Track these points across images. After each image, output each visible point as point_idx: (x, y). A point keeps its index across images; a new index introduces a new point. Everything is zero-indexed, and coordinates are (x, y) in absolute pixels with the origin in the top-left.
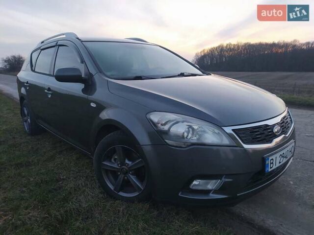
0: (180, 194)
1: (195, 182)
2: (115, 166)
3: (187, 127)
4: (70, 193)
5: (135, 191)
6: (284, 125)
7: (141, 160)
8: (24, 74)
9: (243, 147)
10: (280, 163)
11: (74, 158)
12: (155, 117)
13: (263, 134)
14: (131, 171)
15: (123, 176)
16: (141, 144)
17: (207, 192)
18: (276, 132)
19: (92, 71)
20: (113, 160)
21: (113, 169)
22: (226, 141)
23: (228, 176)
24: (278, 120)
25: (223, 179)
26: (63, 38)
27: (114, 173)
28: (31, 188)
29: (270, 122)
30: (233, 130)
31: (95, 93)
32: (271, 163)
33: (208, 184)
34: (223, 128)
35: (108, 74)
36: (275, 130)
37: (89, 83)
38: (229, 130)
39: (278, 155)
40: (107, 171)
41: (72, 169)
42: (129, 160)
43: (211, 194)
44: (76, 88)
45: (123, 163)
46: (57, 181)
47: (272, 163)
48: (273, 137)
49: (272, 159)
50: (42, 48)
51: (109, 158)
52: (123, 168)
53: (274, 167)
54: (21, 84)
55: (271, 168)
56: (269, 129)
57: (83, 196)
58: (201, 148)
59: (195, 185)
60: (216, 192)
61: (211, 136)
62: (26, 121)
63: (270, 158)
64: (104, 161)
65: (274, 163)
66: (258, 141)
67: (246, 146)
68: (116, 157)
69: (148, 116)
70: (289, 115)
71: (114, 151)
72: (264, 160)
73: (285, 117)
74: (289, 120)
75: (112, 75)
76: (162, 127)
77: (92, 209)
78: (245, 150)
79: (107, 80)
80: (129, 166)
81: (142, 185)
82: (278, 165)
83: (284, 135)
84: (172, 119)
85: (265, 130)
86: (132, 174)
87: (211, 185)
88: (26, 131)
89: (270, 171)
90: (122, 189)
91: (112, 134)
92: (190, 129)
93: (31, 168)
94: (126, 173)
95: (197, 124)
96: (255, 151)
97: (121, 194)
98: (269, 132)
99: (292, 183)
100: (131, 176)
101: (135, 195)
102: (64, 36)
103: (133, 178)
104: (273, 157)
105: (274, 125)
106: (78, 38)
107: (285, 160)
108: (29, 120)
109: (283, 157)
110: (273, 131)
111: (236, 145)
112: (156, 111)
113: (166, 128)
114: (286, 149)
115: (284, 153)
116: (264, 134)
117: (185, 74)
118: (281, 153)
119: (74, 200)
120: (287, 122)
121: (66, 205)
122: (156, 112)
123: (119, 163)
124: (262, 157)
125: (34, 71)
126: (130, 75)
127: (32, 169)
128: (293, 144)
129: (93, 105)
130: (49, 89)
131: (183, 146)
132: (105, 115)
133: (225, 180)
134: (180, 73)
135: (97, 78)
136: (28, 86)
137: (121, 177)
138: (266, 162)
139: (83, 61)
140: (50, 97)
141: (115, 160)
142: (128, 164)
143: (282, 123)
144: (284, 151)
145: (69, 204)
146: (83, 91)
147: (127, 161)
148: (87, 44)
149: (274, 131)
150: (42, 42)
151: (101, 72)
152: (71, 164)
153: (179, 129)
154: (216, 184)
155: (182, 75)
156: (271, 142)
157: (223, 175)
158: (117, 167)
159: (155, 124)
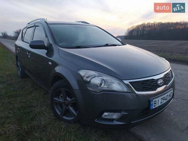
0: (96, 121)
1: (106, 114)
3: (101, 80)
4: (37, 115)
5: (72, 116)
6: (166, 79)
7: (74, 98)
8: (19, 43)
9: (135, 93)
10: (161, 103)
11: (42, 94)
12: (82, 73)
13: (150, 85)
14: (70, 104)
16: (74, 89)
17: (113, 120)
18: (160, 84)
19: (51, 42)
20: (60, 97)
21: (60, 103)
23: (125, 111)
24: (162, 75)
25: (122, 112)
28: (15, 111)
29: (155, 78)
31: (54, 56)
32: (154, 104)
33: (113, 115)
35: (60, 44)
36: (159, 82)
37: (50, 50)
38: (127, 82)
39: (160, 98)
40: (56, 104)
41: (40, 100)
42: (69, 98)
43: (115, 122)
45: (65, 99)
46: (30, 107)
47: (156, 103)
48: (157, 87)
49: (156, 101)
50: (27, 27)
51: (58, 96)
52: (65, 102)
53: (157, 106)
55: (154, 106)
56: (155, 81)
57: (43, 117)
60: (117, 120)
61: (116, 86)
63: (154, 100)
64: (55, 98)
65: (157, 103)
66: (146, 89)
67: (137, 92)
68: (62, 95)
69: (78, 72)
70: (171, 72)
71: (60, 92)
72: (149, 102)
73: (167, 73)
74: (171, 75)
75: (63, 45)
77: (47, 125)
78: (137, 95)
79: (59, 49)
81: (76, 112)
82: (160, 104)
83: (165, 86)
84: (92, 75)
85: (151, 82)
86: (71, 106)
87: (115, 116)
88: (19, 76)
89: (154, 109)
90: (65, 114)
91: (59, 81)
92: (103, 81)
93: (17, 98)
94: (67, 105)
95: (106, 78)
96: (143, 95)
97: (65, 117)
98: (155, 83)
99: (172, 114)
100: (69, 107)
101: (72, 119)
102: (39, 20)
103: (71, 109)
104: (157, 100)
105: (158, 79)
106: (46, 22)
107: (165, 101)
108: (20, 69)
109: (164, 99)
111: (131, 92)
113: (88, 80)
114: (166, 95)
115: (164, 97)
116: (152, 85)
117: (109, 45)
118: (162, 97)
119: (38, 119)
120: (169, 77)
121: (33, 122)
122: (83, 70)
123: (63, 99)
124: (148, 99)
125: (23, 41)
127: (18, 99)
128: (172, 91)
129: (50, 63)
130: (29, 52)
131: (98, 92)
132: (58, 69)
133: (124, 113)
134: (105, 44)
135: (55, 47)
136: (20, 50)
137: (64, 107)
138: (150, 103)
139: (46, 37)
140: (29, 56)
141: (61, 97)
142: (68, 100)
143: (164, 78)
144: (165, 96)
145: (34, 122)
146: (47, 54)
147: (68, 98)
148: (51, 26)
149: (158, 83)
150: (29, 23)
151: (56, 43)
152: (41, 97)
153: (96, 81)
154: (118, 115)
155: (107, 45)
156: (155, 90)
157: (122, 110)
158: (62, 101)
159: (82, 77)
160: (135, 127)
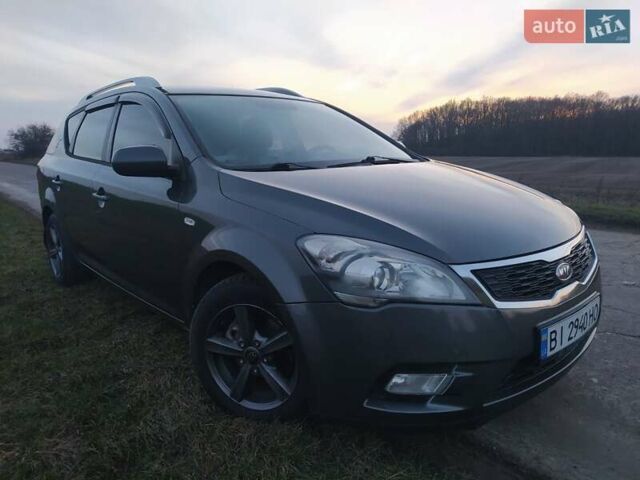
0: (365, 405)
1: (397, 380)
2: (233, 346)
3: (380, 265)
4: (142, 403)
5: (272, 399)
6: (578, 261)
7: (285, 333)
8: (52, 162)
9: (493, 306)
10: (570, 339)
11: (151, 331)
12: (314, 246)
13: (535, 279)
14: (266, 356)
15: (250, 366)
16: (286, 301)
17: (422, 399)
18: (562, 277)
19: (189, 152)
20: (229, 335)
21: (230, 354)
22: (459, 294)
23: (463, 366)
24: (565, 251)
25: (454, 372)
26: (129, 88)
27: (232, 361)
28: (62, 393)
29: (549, 256)
30: (473, 272)
31: (194, 199)
32: (552, 340)
33: (423, 382)
34: (454, 267)
35: (221, 159)
36: (560, 272)
37: (181, 178)
38: (464, 271)
39: (566, 323)
40: (216, 356)
41: (146, 354)
42: (262, 335)
43: (429, 404)
44: (154, 189)
45: (250, 341)
46: (116, 377)
47: (555, 339)
48: (554, 286)
49: (555, 332)
50: (88, 108)
51: (221, 331)
52: (248, 352)
53: (559, 348)
54: (44, 181)
55: (552, 349)
56: (547, 269)
57: (167, 409)
58: (408, 309)
59: (396, 384)
60: (439, 398)
61: (428, 285)
62: (54, 257)
63: (550, 330)
64: (210, 337)
65: (558, 339)
66: (525, 294)
67: (499, 305)
68: (235, 328)
69: (299, 243)
70: (588, 242)
71: (230, 317)
72: (537, 333)
73: (579, 245)
74: (587, 251)
75: (227, 161)
76: (329, 265)
77: (187, 434)
78: (499, 312)
79: (219, 173)
80: (262, 347)
81: (288, 384)
82: (566, 343)
83: (577, 283)
84: (349, 250)
85: (537, 272)
86: (268, 363)
87: (430, 385)
88: (54, 277)
89: (552, 356)
90: (247, 394)
91: (227, 280)
92: (386, 270)
93: (61, 351)
94: (255, 361)
95: (399, 260)
96: (520, 315)
97: (246, 404)
98: (548, 276)
99: (595, 380)
100: (264, 365)
101: (274, 407)
102: (133, 84)
103: (270, 371)
104: (557, 327)
105: (557, 262)
106: (160, 88)
107: (580, 334)
108: (60, 254)
109: (576, 327)
110: (554, 274)
111: (478, 301)
112: (315, 233)
113: (337, 267)
114: (584, 311)
115: (577, 320)
116: (537, 279)
117: (376, 159)
118: (573, 318)
119: (149, 417)
120: (584, 255)
121: (132, 426)
122: (315, 236)
123: (241, 340)
124: (532, 328)
125: (71, 155)
126: (264, 162)
127: (65, 354)
128: (597, 301)
129: (189, 222)
130: (101, 191)
131: (372, 304)
132: (213, 242)
133: (457, 374)
134: (365, 158)
135: (197, 167)
136: (59, 185)
137: (246, 368)
138: (540, 338)
139: (169, 135)
140: (102, 205)
141: (233, 333)
142: (260, 343)
143: (572, 258)
144: (579, 315)
145: (139, 425)
146: (171, 193)
147: (257, 337)
148: (179, 100)
149: (557, 274)
150: (89, 97)
151: (204, 156)
152: (145, 344)
153: (364, 270)
154: (440, 381)
155: (370, 161)
156: (550, 295)
157: (454, 364)
158: (237, 348)
159: (314, 260)
160: (484, 427)
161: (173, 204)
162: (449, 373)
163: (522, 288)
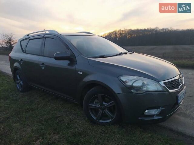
0: (139, 118)
1: (146, 111)
2: (97, 106)
3: (142, 83)
6: (181, 79)
7: (113, 101)
9: (169, 91)
13: (175, 84)
14: (106, 108)
15: (102, 111)
16: (116, 93)
17: (153, 116)
20: (94, 103)
22: (160, 89)
23: (163, 107)
27: (96, 111)
30: (164, 83)
32: (180, 99)
34: (159, 82)
42: (106, 102)
43: (155, 117)
44: (64, 64)
45: (102, 104)
48: (179, 85)
49: (180, 97)
51: (92, 102)
56: (177, 81)
58: (148, 93)
60: (157, 115)
62: (18, 84)
68: (97, 101)
69: (119, 77)
79: (88, 59)
80: (105, 106)
83: (182, 84)
85: (175, 82)
86: (107, 110)
87: (154, 112)
88: (18, 90)
94: (104, 109)
97: (101, 121)
98: (177, 83)
104: (180, 95)
105: (178, 79)
108: (21, 83)
110: (178, 82)
111: (166, 90)
114: (184, 91)
122: (123, 76)
123: (99, 104)
125: (25, 52)
129: (80, 73)
130: (43, 64)
131: (141, 93)
133: (161, 109)
136: (22, 62)
137: (101, 112)
138: (178, 98)
139: (68, 48)
140: (43, 68)
142: (105, 105)
147: (104, 103)
150: (28, 35)
151: (81, 54)
154: (157, 111)
156: (178, 87)
157: (160, 107)
158: (98, 106)
161: (70, 67)
162: (159, 108)
163: (173, 86)
